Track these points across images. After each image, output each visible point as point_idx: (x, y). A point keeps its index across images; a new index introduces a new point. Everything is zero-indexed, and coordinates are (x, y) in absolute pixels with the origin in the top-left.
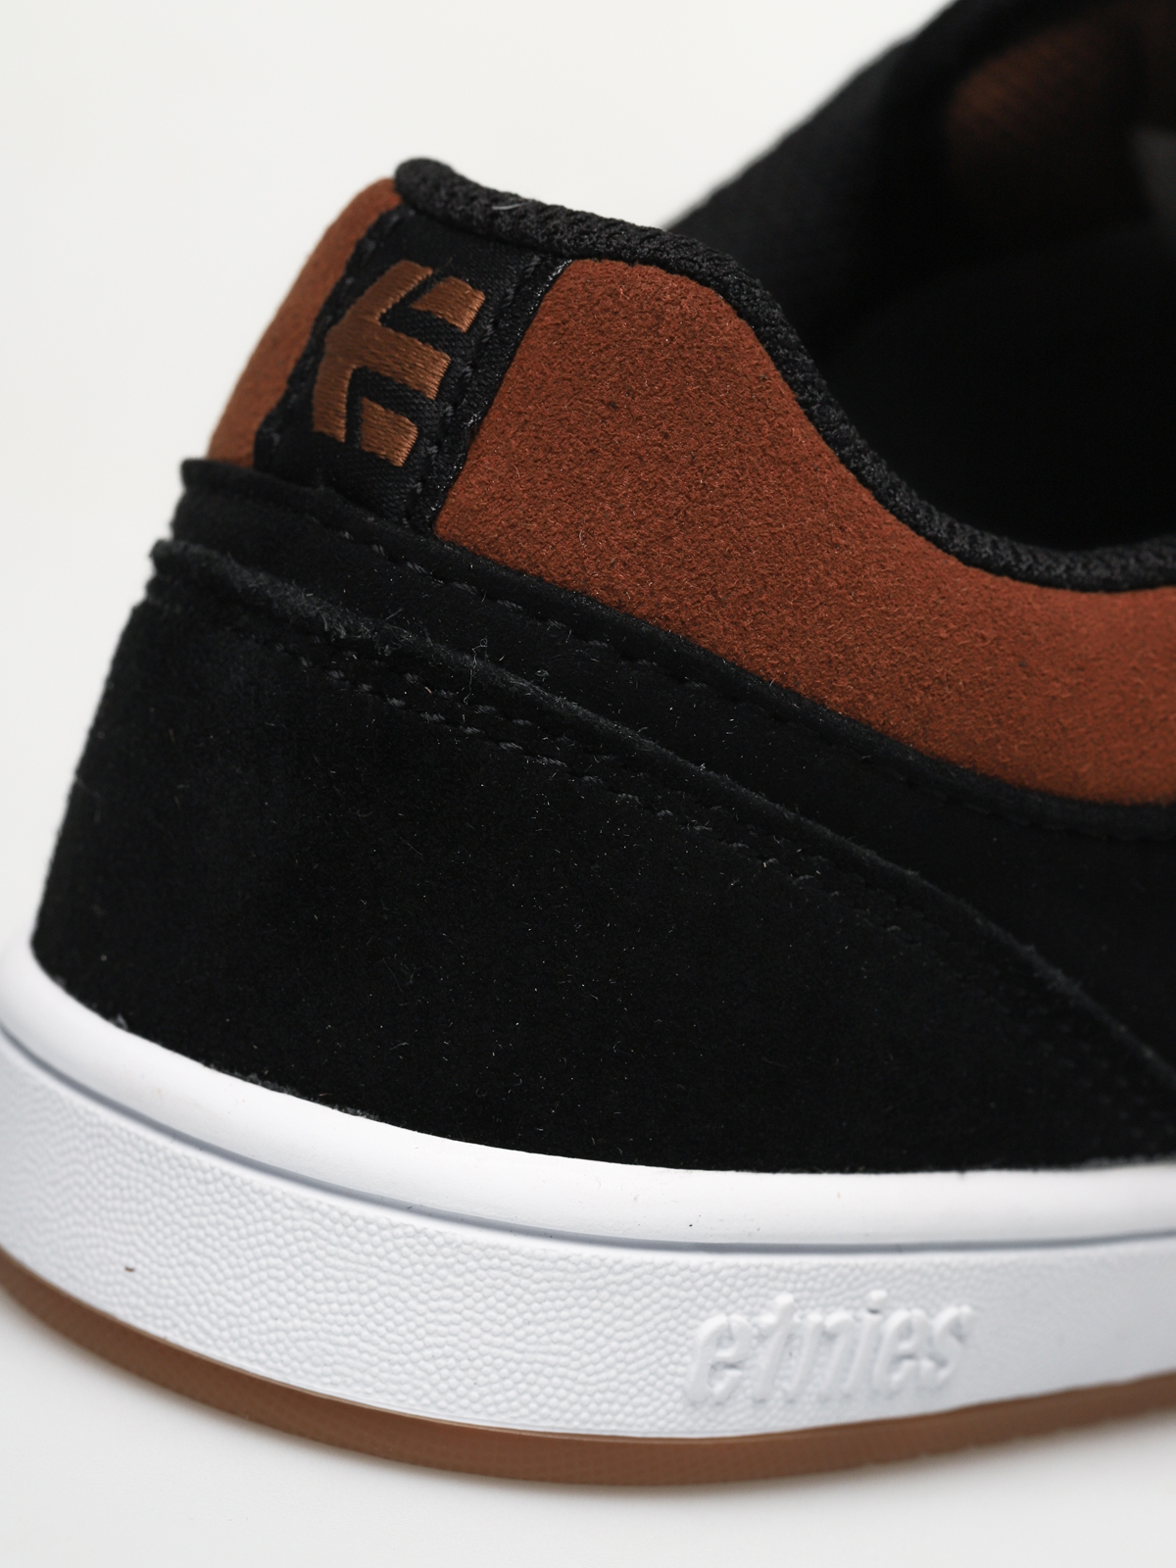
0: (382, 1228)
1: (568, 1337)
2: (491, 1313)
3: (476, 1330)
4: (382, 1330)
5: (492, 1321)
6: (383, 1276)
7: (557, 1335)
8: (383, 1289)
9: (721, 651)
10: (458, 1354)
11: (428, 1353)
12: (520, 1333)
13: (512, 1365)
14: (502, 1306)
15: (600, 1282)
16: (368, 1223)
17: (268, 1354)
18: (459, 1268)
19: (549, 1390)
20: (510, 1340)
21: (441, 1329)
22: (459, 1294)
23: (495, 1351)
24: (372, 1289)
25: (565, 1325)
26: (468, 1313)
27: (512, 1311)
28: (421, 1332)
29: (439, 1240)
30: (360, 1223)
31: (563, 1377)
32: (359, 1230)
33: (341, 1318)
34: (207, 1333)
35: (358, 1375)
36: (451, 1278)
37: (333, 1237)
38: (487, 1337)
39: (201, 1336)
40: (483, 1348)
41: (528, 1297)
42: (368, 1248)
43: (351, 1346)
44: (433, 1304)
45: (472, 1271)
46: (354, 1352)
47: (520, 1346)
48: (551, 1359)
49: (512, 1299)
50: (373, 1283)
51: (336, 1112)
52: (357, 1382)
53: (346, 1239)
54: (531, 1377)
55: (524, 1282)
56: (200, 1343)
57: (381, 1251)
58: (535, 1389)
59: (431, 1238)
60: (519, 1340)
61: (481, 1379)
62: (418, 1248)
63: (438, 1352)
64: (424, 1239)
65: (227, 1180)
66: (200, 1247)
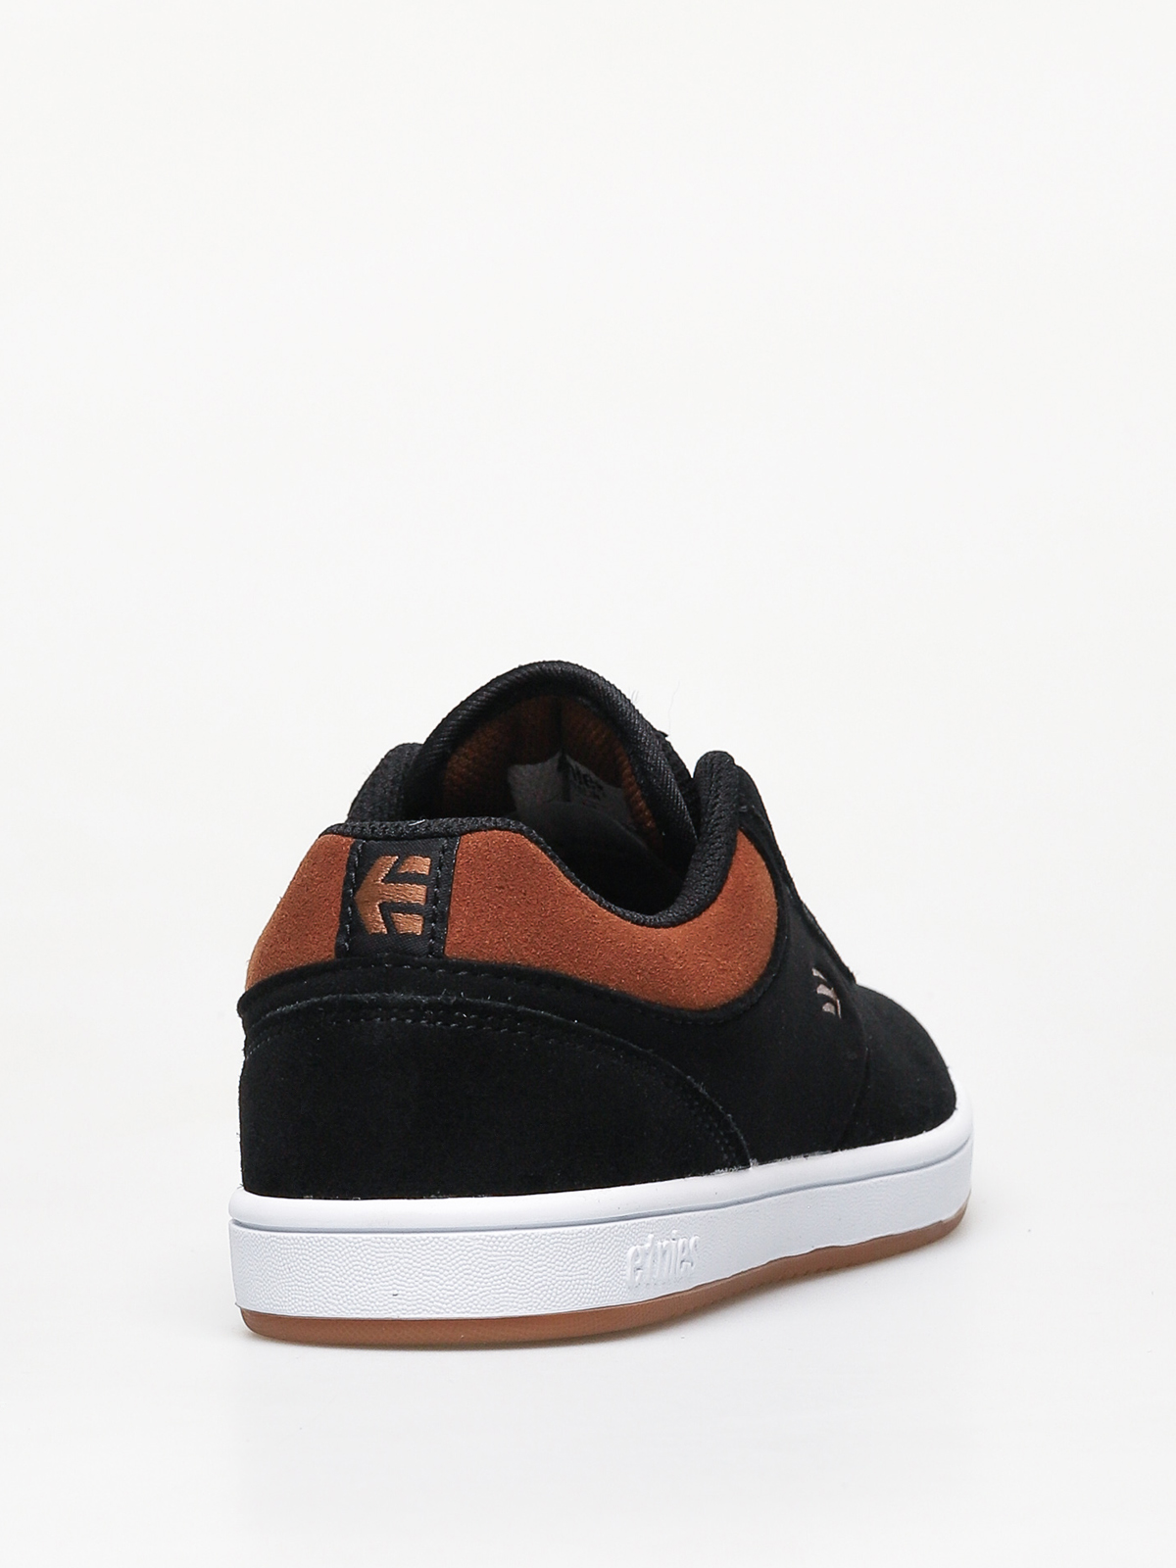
0: (509, 1238)
1: (586, 1266)
2: (557, 1263)
3: (553, 1271)
4: (517, 1282)
5: (558, 1266)
6: (513, 1259)
7: (582, 1266)
8: (514, 1264)
9: (570, 974)
10: (548, 1283)
11: (536, 1286)
12: (569, 1268)
13: (569, 1283)
14: (561, 1258)
15: (593, 1240)
16: (503, 1238)
17: (471, 1307)
18: (542, 1246)
19: (583, 1291)
20: (566, 1272)
21: (540, 1274)
22: (544, 1258)
23: (561, 1278)
24: (510, 1265)
25: (584, 1261)
26: (549, 1265)
27: (565, 1260)
28: (532, 1278)
29: (533, 1236)
30: (500, 1239)
31: (587, 1284)
32: (500, 1242)
33: (499, 1282)
34: (440, 1308)
35: (510, 1304)
36: (540, 1252)
37: (490, 1248)
38: (557, 1273)
39: (438, 1310)
40: (557, 1278)
41: (570, 1252)
42: (505, 1248)
43: (506, 1292)
44: (535, 1265)
45: (547, 1246)
46: (507, 1295)
47: (570, 1274)
48: (582, 1277)
49: (564, 1254)
50: (510, 1262)
51: (474, 1198)
52: (511, 1307)
53: (495, 1248)
54: (576, 1286)
55: (568, 1246)
56: (438, 1313)
57: (510, 1248)
58: (578, 1291)
59: (529, 1236)
60: (570, 1271)
61: (559, 1292)
62: (525, 1242)
63: (540, 1284)
64: (527, 1238)
65: (436, 1240)
66: (429, 1273)
